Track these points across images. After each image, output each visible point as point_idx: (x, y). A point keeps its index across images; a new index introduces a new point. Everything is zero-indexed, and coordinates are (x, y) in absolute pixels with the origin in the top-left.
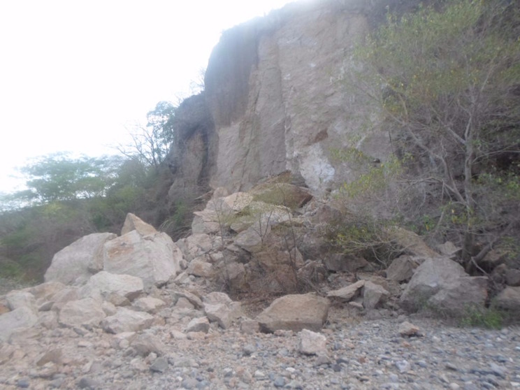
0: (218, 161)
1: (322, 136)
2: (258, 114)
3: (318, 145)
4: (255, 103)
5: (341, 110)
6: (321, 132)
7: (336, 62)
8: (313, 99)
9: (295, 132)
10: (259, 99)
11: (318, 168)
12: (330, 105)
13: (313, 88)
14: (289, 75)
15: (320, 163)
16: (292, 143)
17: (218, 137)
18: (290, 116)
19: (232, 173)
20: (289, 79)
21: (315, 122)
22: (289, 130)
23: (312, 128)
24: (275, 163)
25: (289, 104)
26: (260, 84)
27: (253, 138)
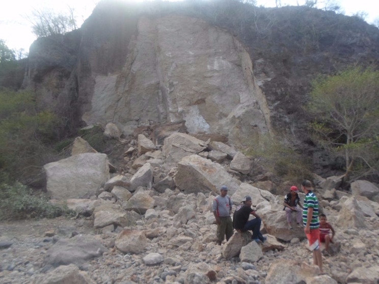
0: (92, 101)
1: (201, 101)
2: (134, 73)
3: (196, 107)
4: (132, 64)
5: (219, 89)
6: (201, 99)
7: (210, 56)
8: (194, 76)
9: (178, 94)
10: (135, 62)
11: (197, 122)
12: (210, 83)
13: (193, 69)
14: (170, 53)
15: (198, 119)
16: (174, 101)
17: (95, 83)
18: (172, 83)
19: (106, 112)
20: (171, 56)
21: (196, 91)
22: (171, 92)
23: (193, 95)
24: (144, 111)
25: (172, 74)
26: (138, 51)
27: (127, 89)
